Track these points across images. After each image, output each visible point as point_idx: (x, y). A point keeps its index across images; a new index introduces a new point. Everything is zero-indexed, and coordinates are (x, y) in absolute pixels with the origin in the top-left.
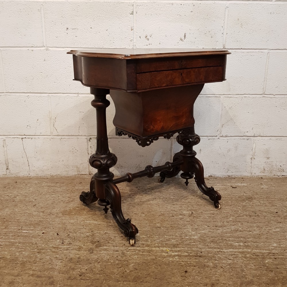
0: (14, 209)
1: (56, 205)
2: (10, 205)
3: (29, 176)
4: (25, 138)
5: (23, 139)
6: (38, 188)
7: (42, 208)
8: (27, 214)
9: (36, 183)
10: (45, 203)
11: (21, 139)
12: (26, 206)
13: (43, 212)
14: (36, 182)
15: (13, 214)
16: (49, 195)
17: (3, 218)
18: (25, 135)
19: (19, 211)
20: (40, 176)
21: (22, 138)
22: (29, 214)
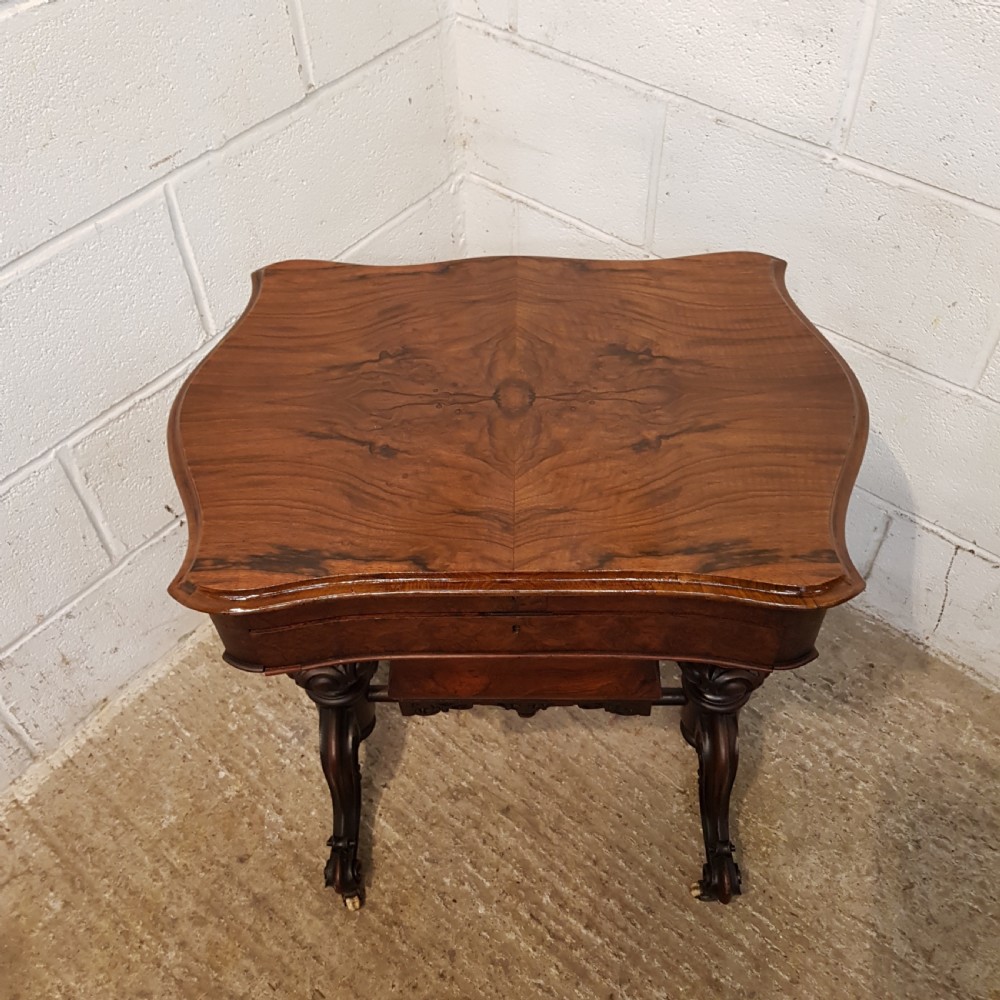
0: (835, 871)
1: (985, 935)
2: (827, 830)
3: (926, 642)
4: (972, 552)
5: (959, 551)
6: (942, 755)
7: (931, 920)
8: (874, 934)
9: (939, 709)
10: (946, 894)
11: (954, 547)
12: (880, 871)
13: (929, 956)
14: (942, 704)
15: (828, 906)
16: (971, 841)
17: (794, 910)
18: (975, 543)
19: (850, 898)
20: (963, 665)
21: (958, 547)
22: (878, 936)
